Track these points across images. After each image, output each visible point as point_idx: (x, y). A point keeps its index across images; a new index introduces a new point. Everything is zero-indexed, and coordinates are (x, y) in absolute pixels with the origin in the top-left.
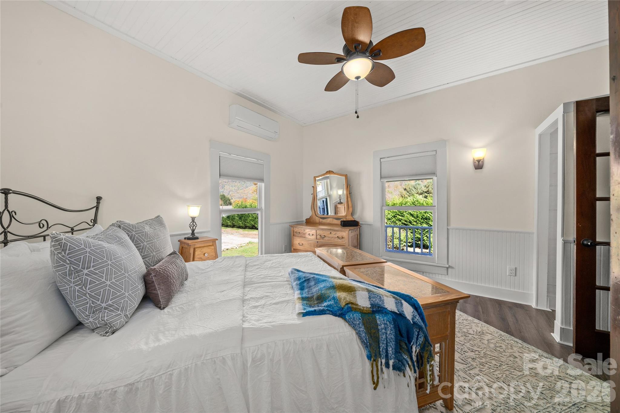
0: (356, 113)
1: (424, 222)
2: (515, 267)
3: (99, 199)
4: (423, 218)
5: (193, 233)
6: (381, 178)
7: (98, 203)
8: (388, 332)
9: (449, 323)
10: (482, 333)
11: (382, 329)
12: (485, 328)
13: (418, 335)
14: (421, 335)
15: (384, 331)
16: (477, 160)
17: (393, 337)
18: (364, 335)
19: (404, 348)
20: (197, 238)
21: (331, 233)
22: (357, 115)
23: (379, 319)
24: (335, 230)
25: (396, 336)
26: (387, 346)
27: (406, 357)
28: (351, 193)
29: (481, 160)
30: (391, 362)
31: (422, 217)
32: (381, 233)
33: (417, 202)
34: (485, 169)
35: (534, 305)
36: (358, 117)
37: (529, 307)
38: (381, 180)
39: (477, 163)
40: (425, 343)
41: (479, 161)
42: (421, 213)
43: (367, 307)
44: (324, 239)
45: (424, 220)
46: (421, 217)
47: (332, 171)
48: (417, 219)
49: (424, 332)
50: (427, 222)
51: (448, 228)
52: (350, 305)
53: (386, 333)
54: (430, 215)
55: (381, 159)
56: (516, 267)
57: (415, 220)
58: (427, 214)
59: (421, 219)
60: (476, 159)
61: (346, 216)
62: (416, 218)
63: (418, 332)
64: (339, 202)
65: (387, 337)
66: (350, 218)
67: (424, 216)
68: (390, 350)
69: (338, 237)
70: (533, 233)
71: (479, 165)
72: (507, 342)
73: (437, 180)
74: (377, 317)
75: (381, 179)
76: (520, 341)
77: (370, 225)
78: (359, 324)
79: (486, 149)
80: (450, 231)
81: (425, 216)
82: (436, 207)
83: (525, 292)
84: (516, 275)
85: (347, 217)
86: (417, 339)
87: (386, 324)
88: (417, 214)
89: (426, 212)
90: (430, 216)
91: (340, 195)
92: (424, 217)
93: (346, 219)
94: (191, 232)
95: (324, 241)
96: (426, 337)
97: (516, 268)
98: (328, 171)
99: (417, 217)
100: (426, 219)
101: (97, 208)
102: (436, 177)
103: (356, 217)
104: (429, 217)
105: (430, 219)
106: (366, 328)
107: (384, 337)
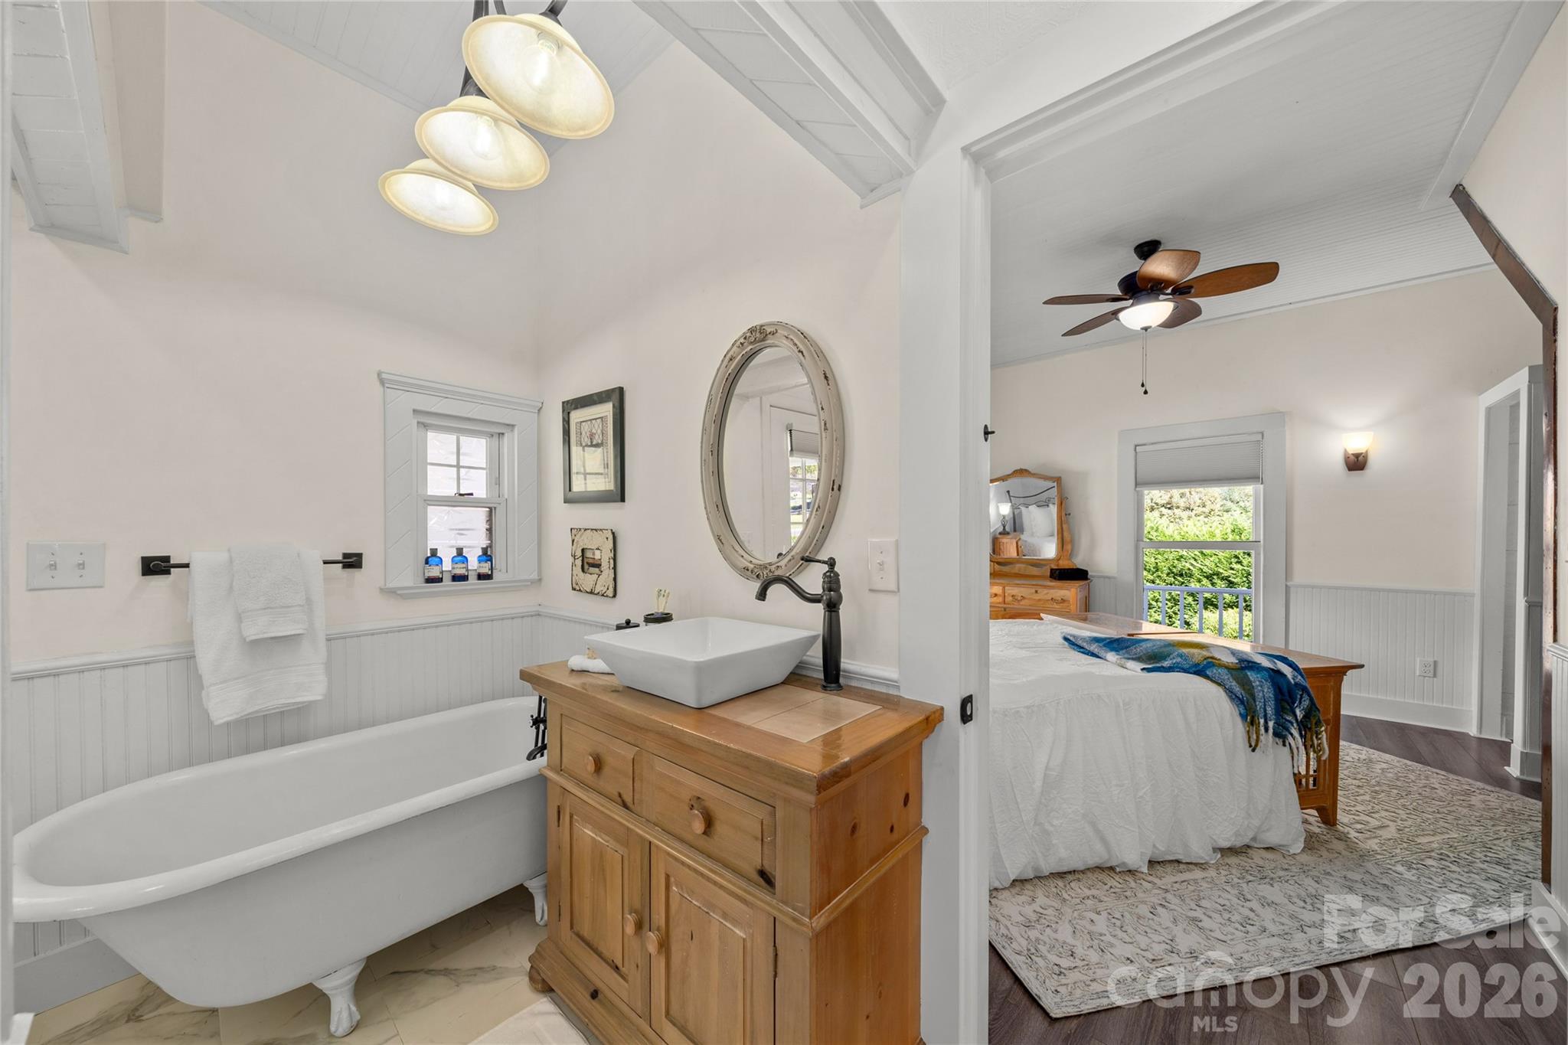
0: (1143, 385)
1: (1176, 582)
2: (1432, 660)
4: (1173, 573)
6: (1137, 484)
8: (1266, 690)
9: (1332, 702)
10: (1369, 762)
11: (1257, 686)
12: (1376, 756)
13: (1301, 698)
14: (1305, 697)
15: (1259, 688)
16: (1353, 454)
17: (1272, 696)
18: (1238, 689)
19: (1286, 708)
21: (1036, 592)
22: (1144, 389)
23: (1252, 675)
24: (1045, 587)
25: (1275, 695)
26: (1265, 705)
27: (1289, 718)
28: (1069, 514)
29: (1362, 453)
30: (1271, 724)
31: (1169, 569)
32: (1135, 593)
33: (1156, 531)
34: (1367, 472)
35: (1473, 731)
36: (1146, 392)
37: (1465, 735)
38: (1137, 489)
39: (1352, 458)
40: (1311, 707)
41: (1357, 456)
42: (1167, 559)
43: (1232, 663)
44: (1021, 603)
45: (1175, 578)
46: (1166, 571)
47: (1026, 470)
48: (1155, 575)
49: (1309, 695)
50: (1183, 583)
51: (1288, 584)
52: (1210, 660)
53: (1263, 691)
54: (1192, 565)
55: (1136, 446)
56: (1436, 659)
57: (1151, 578)
58: (1184, 563)
59: (1168, 574)
60: (1351, 452)
61: (1057, 559)
62: (1154, 573)
63: (1301, 695)
64: (1001, 529)
65: (1264, 696)
66: (1065, 564)
67: (1175, 567)
68: (1270, 711)
69: (1052, 599)
70: (1473, 595)
71: (1356, 463)
72: (1418, 772)
73: (1264, 489)
74: (1249, 674)
75: (1136, 487)
76: (1443, 773)
77: (1109, 578)
78: (1228, 679)
79: (1372, 433)
80: (1292, 590)
81: (1180, 567)
82: (1262, 542)
83: (1454, 707)
84: (1435, 675)
85: (1061, 562)
86: (1300, 703)
87: (1262, 682)
88: (1157, 563)
89: (1182, 557)
90: (1191, 568)
91: (1004, 517)
92: (1174, 570)
93: (1058, 565)
95: (1020, 607)
96: (1311, 700)
97: (1435, 663)
98: (1017, 471)
99: (1157, 570)
100: (1181, 575)
102: (1262, 483)
103: (1079, 562)
104: (1189, 569)
105: (1191, 576)
106: (1237, 682)
107: (1261, 694)
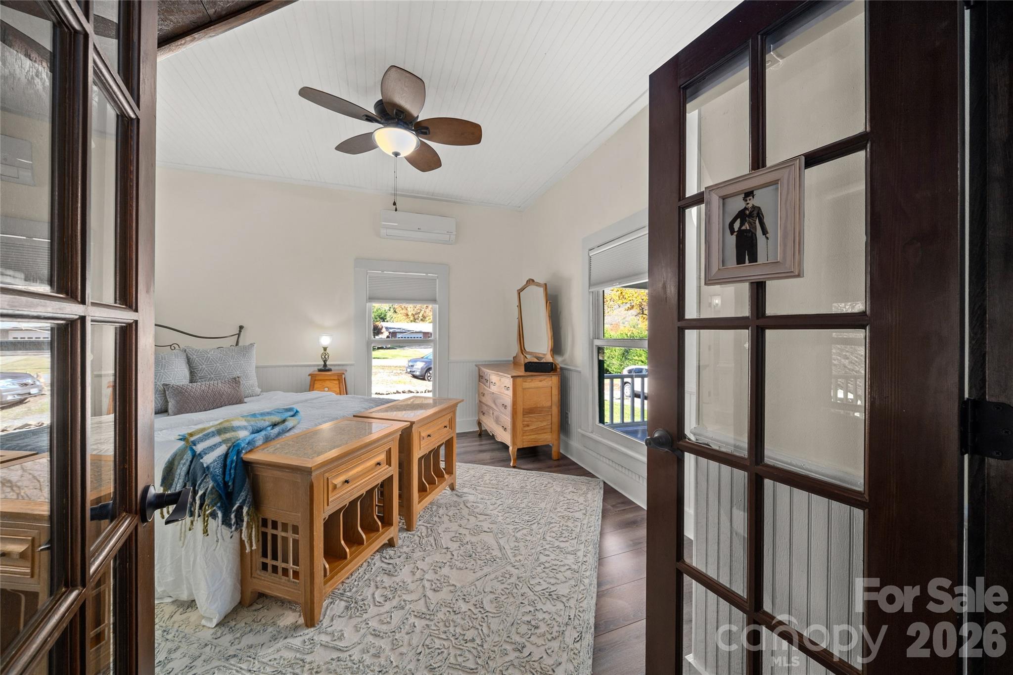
0: (395, 204)
3: (241, 328)
5: (325, 365)
6: (590, 286)
7: (240, 331)
20: (329, 370)
38: (590, 291)
47: (533, 280)
55: (590, 250)
61: (546, 354)
85: (547, 357)
94: (323, 363)
98: (528, 281)
101: (239, 335)
